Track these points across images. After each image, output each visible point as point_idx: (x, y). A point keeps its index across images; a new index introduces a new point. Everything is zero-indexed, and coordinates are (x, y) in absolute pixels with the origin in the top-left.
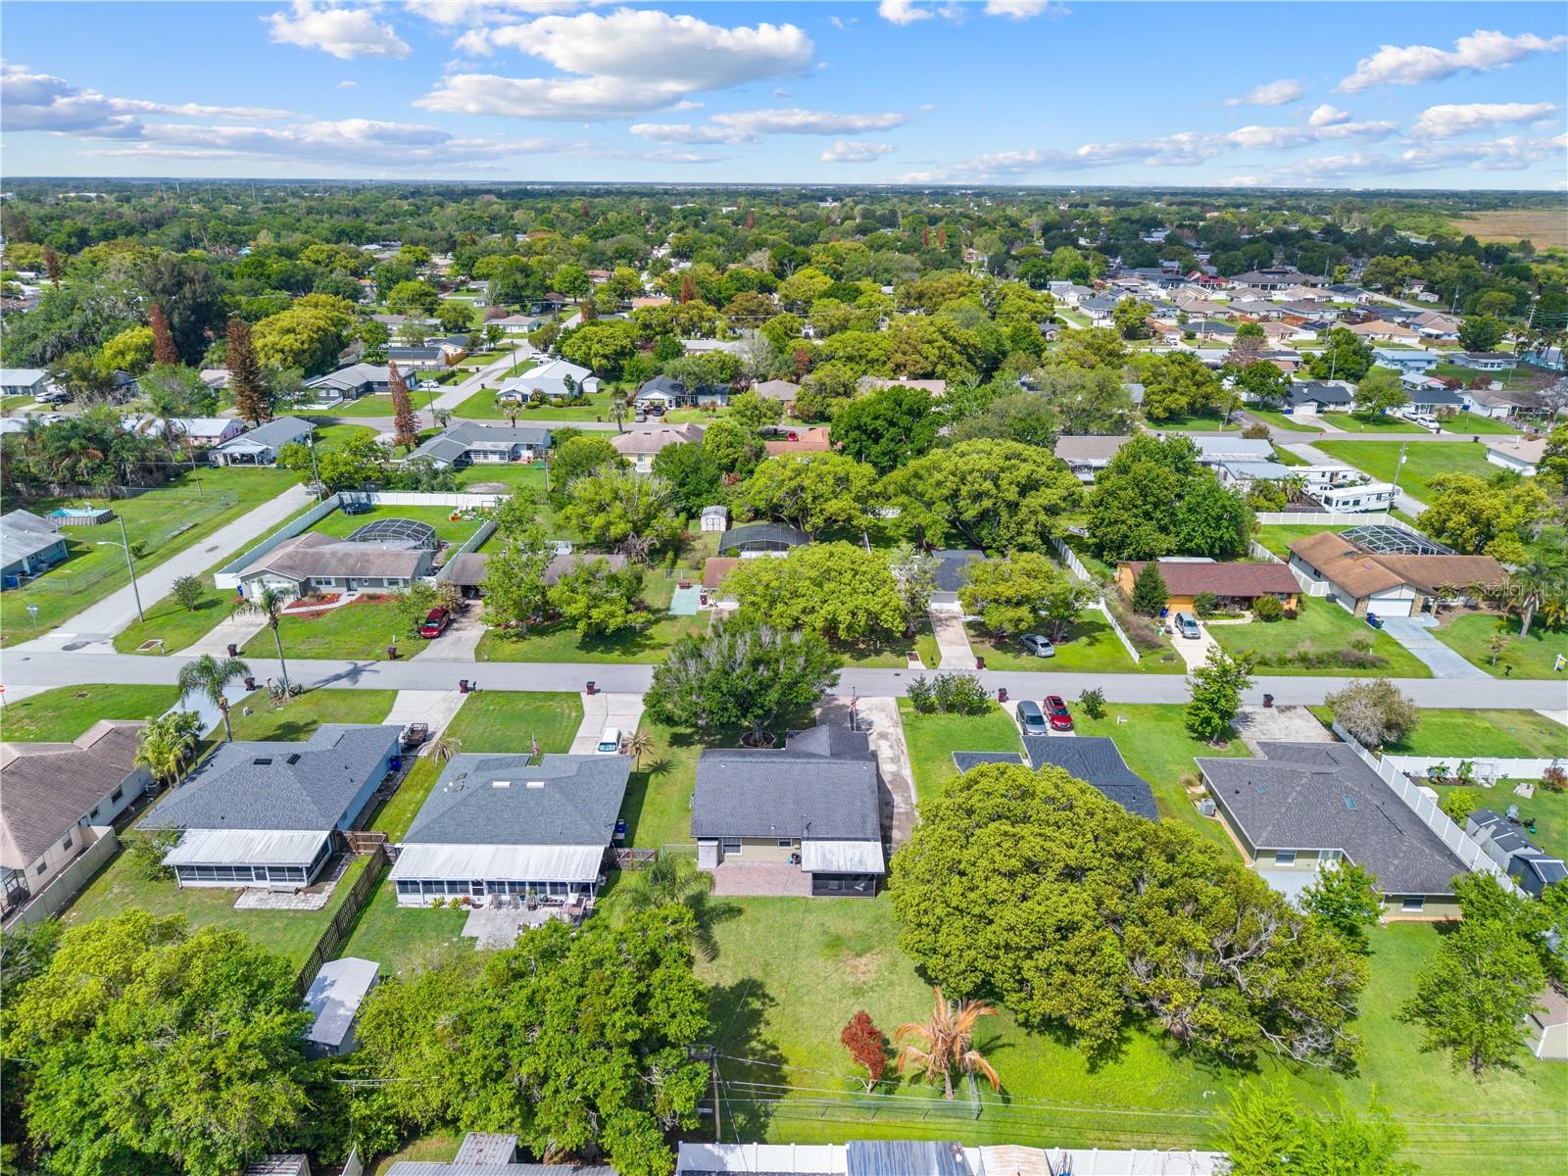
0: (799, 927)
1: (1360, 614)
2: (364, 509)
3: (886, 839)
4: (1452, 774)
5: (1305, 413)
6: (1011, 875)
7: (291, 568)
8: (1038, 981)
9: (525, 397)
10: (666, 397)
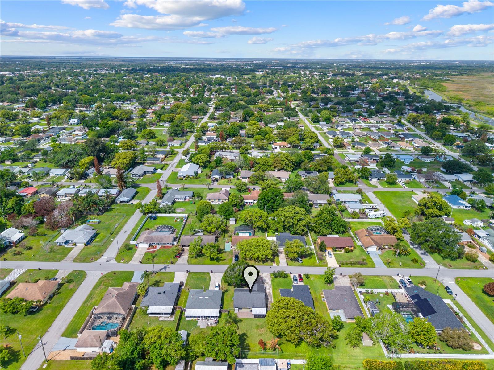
0: (252, 324)
1: (366, 251)
2: (155, 218)
3: (267, 307)
4: (370, 292)
5: (374, 181)
6: (284, 318)
7: (147, 241)
8: (287, 335)
9: (184, 177)
10: (219, 177)
